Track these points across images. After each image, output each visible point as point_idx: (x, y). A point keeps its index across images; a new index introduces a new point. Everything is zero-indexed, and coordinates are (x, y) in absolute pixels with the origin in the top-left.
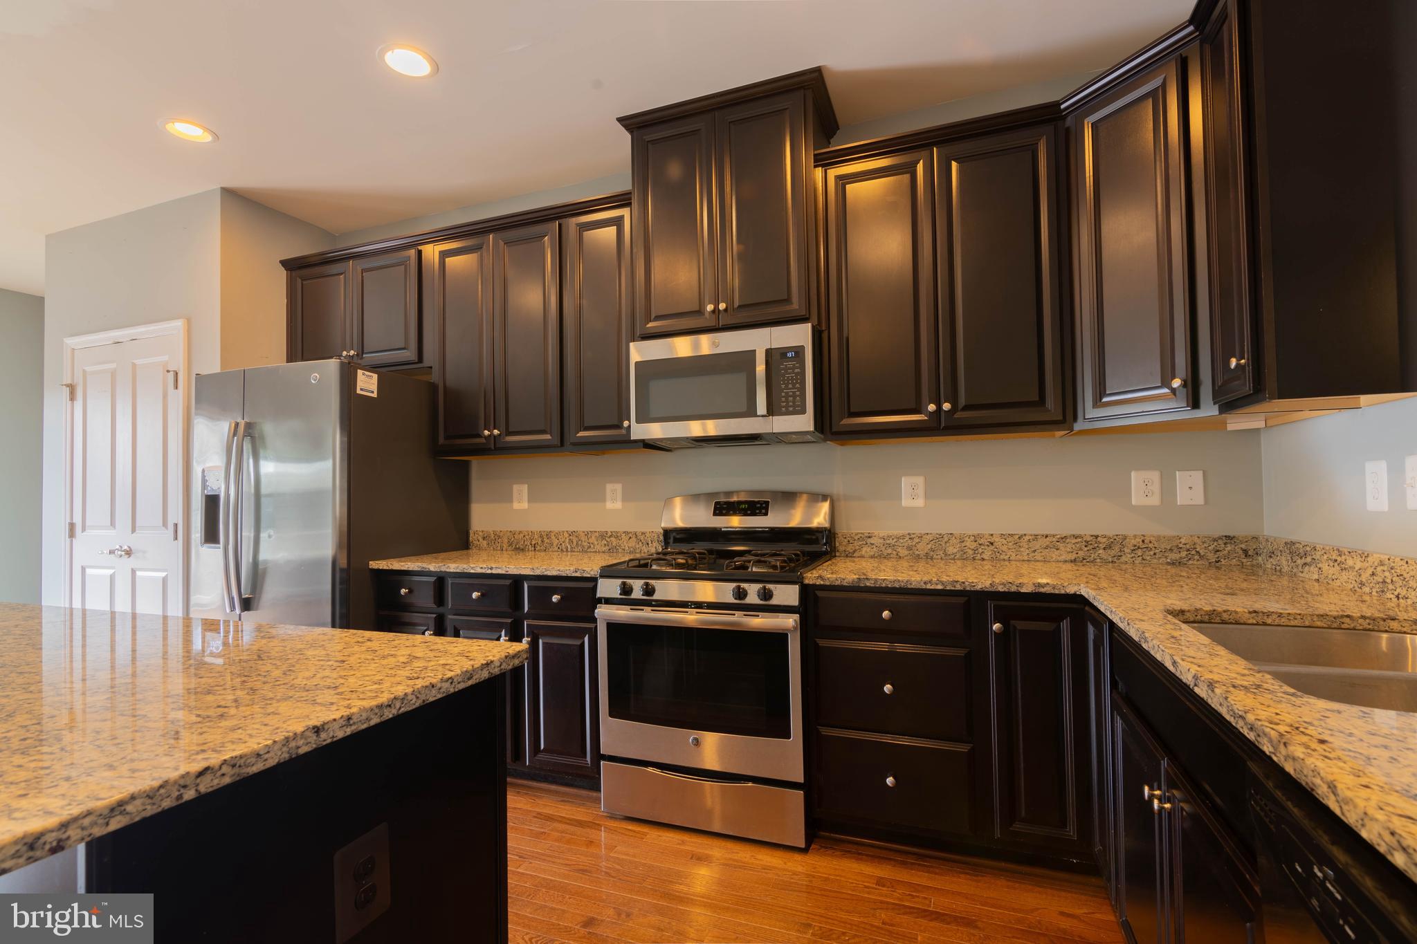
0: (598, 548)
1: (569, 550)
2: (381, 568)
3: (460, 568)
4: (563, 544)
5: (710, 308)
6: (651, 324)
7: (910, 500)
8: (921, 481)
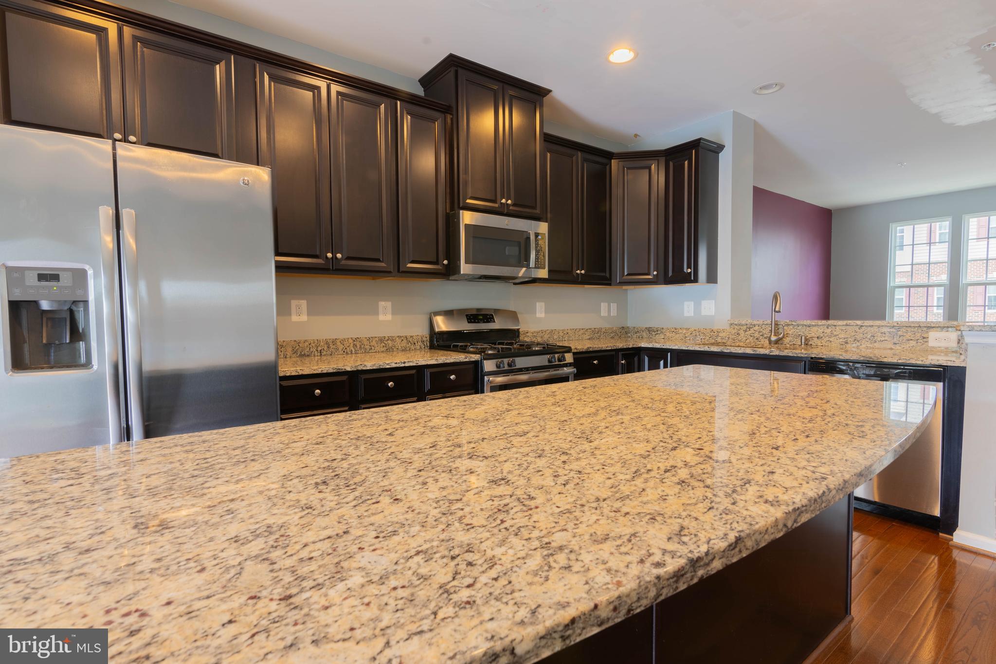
0: (377, 349)
1: (353, 352)
2: (288, 375)
3: (376, 365)
4: (348, 348)
5: (504, 201)
6: (468, 201)
7: (539, 315)
8: (543, 305)
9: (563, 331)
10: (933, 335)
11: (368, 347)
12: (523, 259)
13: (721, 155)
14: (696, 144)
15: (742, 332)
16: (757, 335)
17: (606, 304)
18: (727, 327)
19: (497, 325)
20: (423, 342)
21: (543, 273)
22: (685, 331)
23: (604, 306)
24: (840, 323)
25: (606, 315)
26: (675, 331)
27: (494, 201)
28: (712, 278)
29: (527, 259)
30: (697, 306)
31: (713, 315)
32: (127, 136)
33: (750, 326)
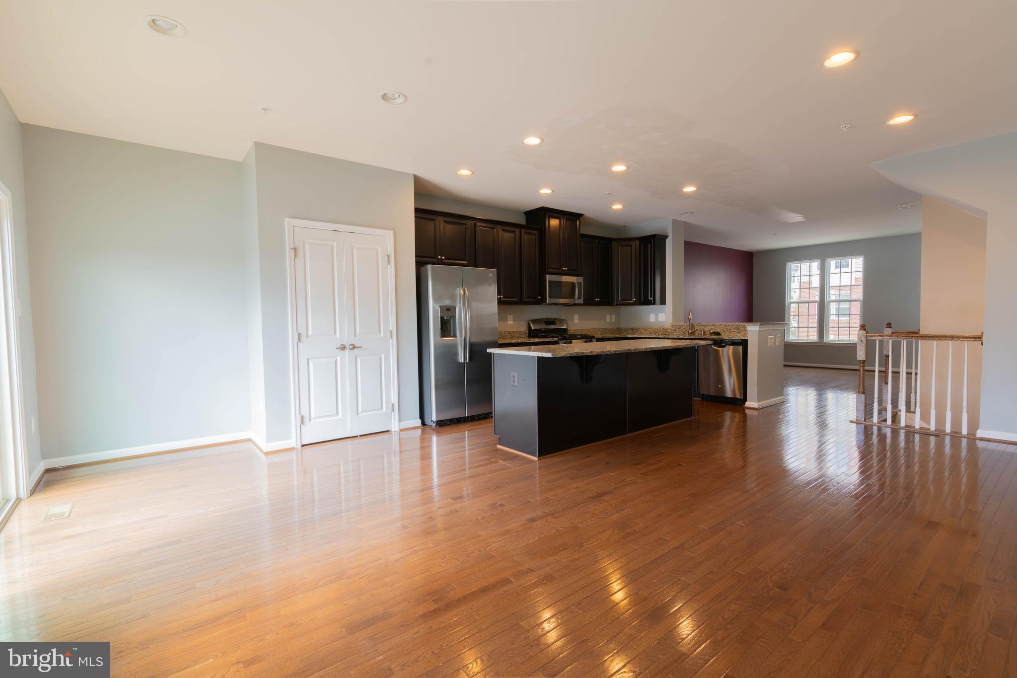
0: (508, 337)
5: (564, 268)
6: (549, 270)
7: (576, 321)
8: (578, 316)
9: (588, 329)
11: (504, 336)
12: (572, 295)
13: (667, 240)
14: (653, 237)
15: (677, 329)
16: (684, 330)
17: (609, 315)
18: (670, 327)
19: (557, 326)
21: (581, 301)
22: (651, 329)
23: (608, 316)
25: (609, 321)
26: (646, 329)
27: (560, 269)
28: (663, 302)
29: (574, 295)
30: (657, 316)
31: (664, 320)
32: (441, 257)
33: (681, 327)
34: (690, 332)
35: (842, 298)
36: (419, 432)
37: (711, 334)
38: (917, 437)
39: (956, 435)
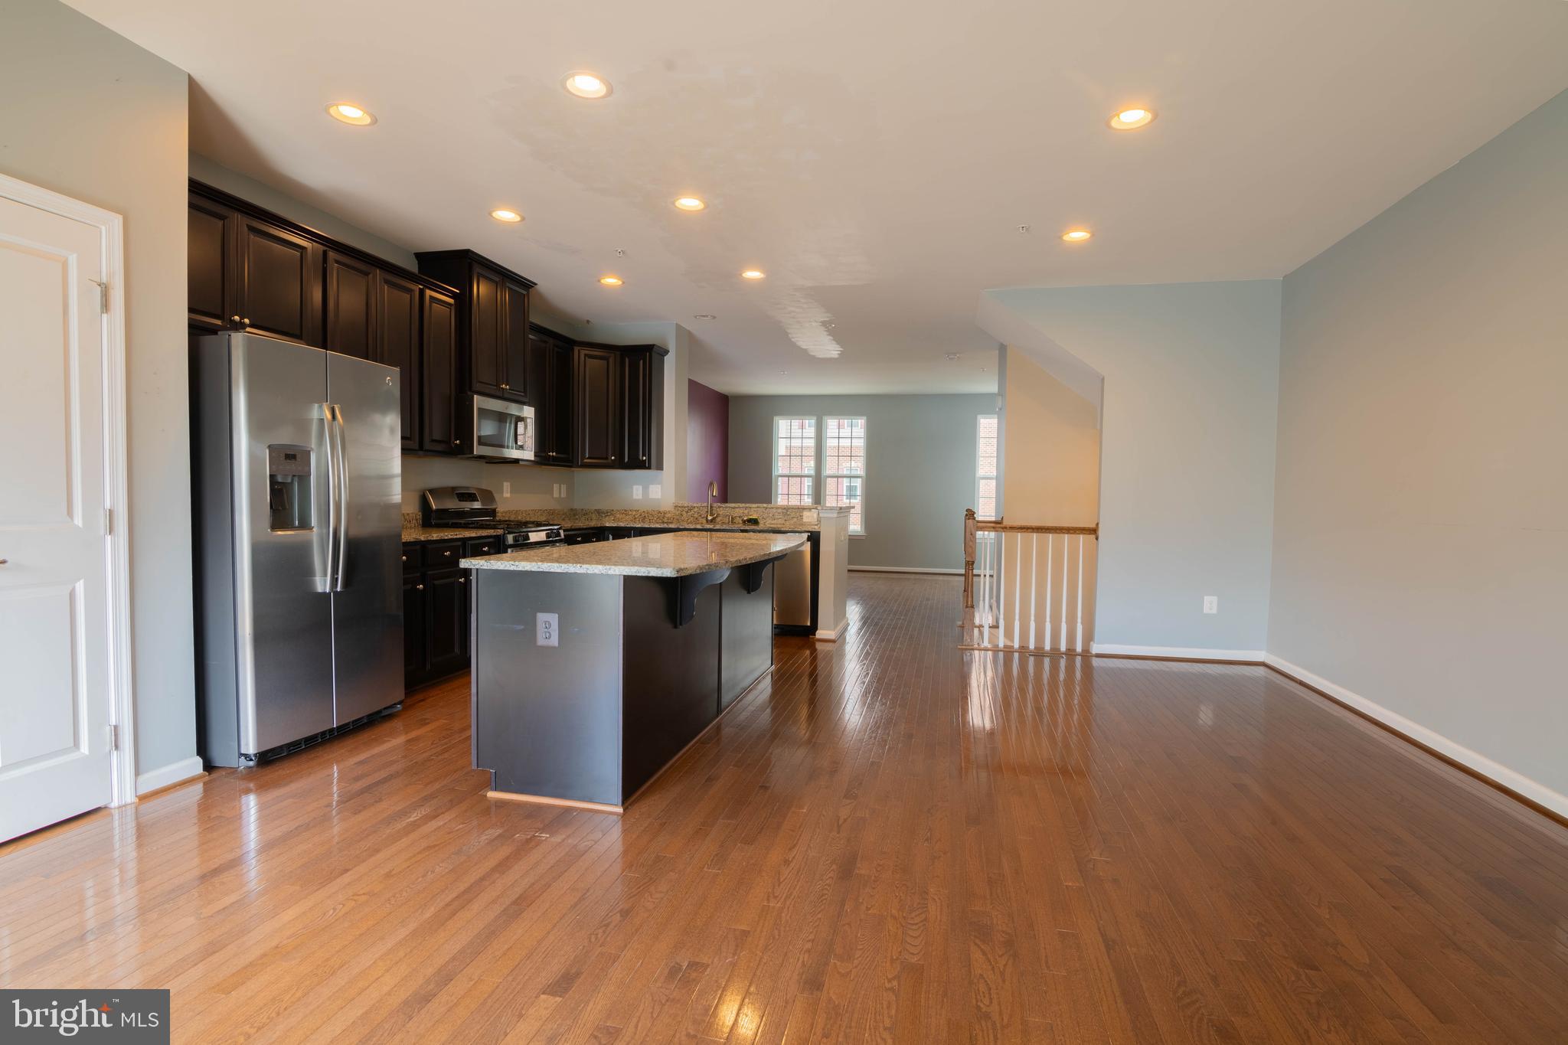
5: (503, 386)
6: (481, 386)
7: (507, 495)
8: (509, 484)
9: (526, 511)
10: (806, 514)
13: (665, 357)
14: (649, 349)
15: (684, 513)
16: (696, 515)
17: (558, 485)
19: (479, 504)
20: (417, 520)
21: (531, 456)
22: (634, 513)
23: (556, 487)
24: (754, 505)
25: (558, 496)
26: (626, 512)
27: (496, 386)
28: (660, 467)
30: (645, 489)
31: (660, 497)
32: (242, 318)
33: (691, 509)
34: (710, 518)
35: (840, 473)
36: (198, 789)
37: (744, 522)
38: (1032, 659)
39: (1071, 653)
